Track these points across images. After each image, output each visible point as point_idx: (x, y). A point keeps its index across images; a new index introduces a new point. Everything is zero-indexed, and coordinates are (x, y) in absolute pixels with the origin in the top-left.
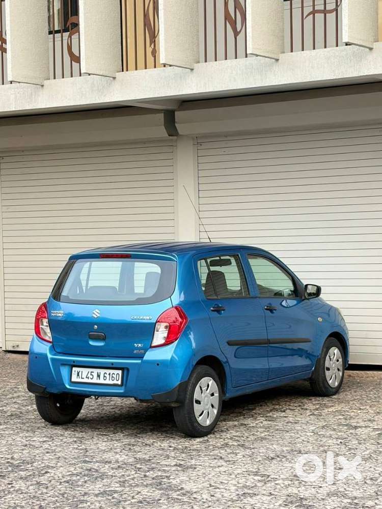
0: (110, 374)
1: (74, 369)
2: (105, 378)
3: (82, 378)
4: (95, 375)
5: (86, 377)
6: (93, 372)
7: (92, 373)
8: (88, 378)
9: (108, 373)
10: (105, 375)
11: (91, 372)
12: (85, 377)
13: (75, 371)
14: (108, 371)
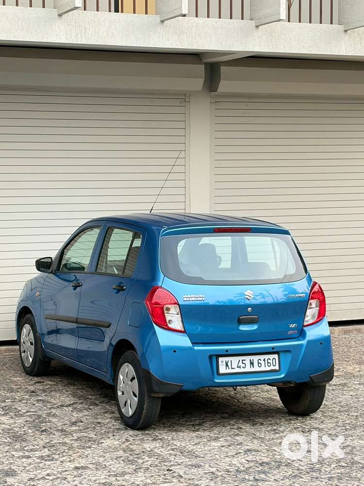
0: (264, 360)
1: (220, 359)
2: (260, 365)
3: (232, 368)
4: (248, 363)
5: (238, 367)
6: (245, 360)
7: (244, 362)
8: (240, 367)
9: (262, 359)
10: (259, 361)
11: (243, 360)
12: (236, 367)
13: (222, 362)
14: (262, 357)
